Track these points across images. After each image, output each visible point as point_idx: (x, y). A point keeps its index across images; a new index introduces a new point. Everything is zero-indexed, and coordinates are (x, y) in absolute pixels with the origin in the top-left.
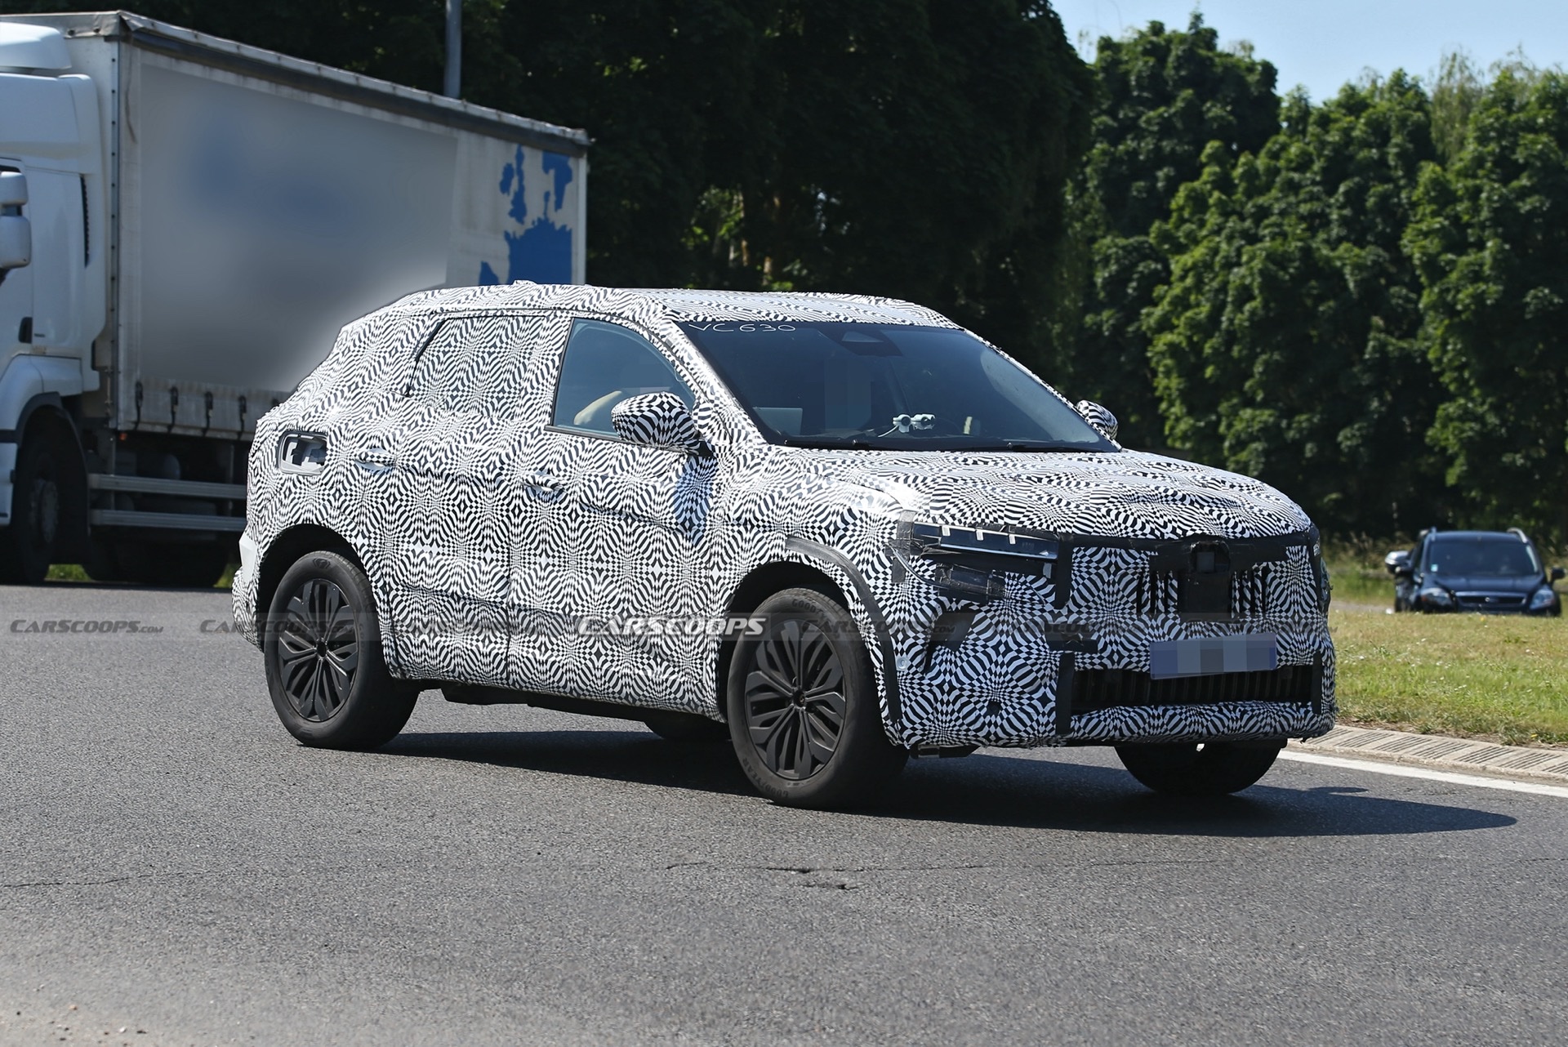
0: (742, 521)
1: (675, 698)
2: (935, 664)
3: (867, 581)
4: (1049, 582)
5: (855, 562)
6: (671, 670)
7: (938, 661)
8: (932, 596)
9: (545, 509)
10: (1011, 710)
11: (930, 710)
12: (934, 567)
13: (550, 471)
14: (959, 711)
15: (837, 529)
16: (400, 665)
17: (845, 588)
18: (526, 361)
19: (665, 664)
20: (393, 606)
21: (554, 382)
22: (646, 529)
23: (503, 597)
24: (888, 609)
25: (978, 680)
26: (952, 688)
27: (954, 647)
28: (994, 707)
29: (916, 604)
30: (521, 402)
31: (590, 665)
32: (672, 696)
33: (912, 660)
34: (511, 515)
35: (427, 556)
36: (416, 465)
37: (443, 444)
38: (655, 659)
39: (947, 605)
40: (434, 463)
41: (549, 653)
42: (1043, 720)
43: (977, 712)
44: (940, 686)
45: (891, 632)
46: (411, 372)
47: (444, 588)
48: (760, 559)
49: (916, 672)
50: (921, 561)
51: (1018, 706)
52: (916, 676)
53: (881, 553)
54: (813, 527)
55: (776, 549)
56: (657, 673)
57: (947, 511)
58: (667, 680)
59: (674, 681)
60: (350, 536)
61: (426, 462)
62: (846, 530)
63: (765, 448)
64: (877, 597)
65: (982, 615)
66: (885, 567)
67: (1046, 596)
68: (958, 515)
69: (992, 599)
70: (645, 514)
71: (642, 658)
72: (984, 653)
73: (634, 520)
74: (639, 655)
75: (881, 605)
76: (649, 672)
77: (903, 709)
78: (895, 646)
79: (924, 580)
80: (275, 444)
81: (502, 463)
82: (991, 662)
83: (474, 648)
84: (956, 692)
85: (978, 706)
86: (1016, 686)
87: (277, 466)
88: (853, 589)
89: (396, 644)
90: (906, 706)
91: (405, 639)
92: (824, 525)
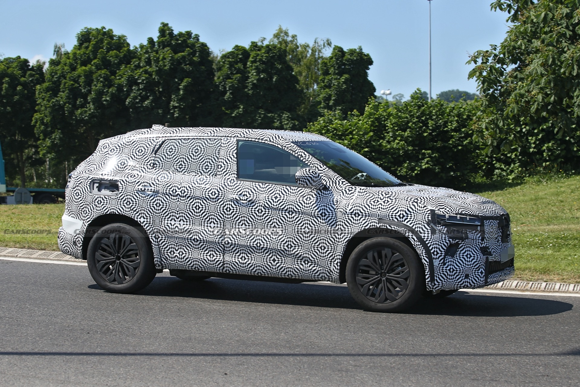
0: (354, 213)
1: (315, 276)
2: (446, 262)
3: (420, 234)
4: (479, 232)
5: (414, 227)
6: (313, 265)
7: (447, 261)
8: (447, 239)
9: (244, 210)
10: (472, 277)
11: (445, 278)
12: (446, 229)
13: (244, 195)
14: (455, 278)
15: (404, 216)
16: (162, 264)
17: (410, 237)
18: (217, 155)
19: (310, 263)
20: (160, 243)
21: (236, 163)
22: (300, 216)
23: (222, 240)
24: (430, 244)
25: (462, 267)
26: (454, 270)
27: (453, 257)
28: (467, 276)
29: (441, 242)
30: (219, 170)
31: (270, 264)
32: (314, 275)
33: (440, 261)
34: (225, 211)
35: (179, 226)
36: (171, 193)
37: (183, 185)
38: (304, 262)
39: (451, 241)
40: (181, 192)
41: (247, 260)
42: (482, 280)
43: (462, 278)
44: (449, 270)
45: (432, 251)
46: (153, 158)
47: (189, 237)
48: (365, 227)
49: (441, 266)
50: (441, 227)
51: (474, 275)
52: (441, 267)
53: (425, 224)
54: (392, 216)
55: (374, 223)
56: (306, 266)
57: (446, 209)
58: (311, 269)
59: (315, 270)
60: (137, 218)
61: (176, 191)
62: (407, 216)
63: (353, 187)
64: (425, 240)
65: (462, 244)
66: (428, 229)
67: (479, 237)
68: (450, 211)
69: (465, 239)
70: (300, 211)
71: (297, 262)
72: (463, 258)
73: (293, 213)
74: (296, 261)
75: (427, 242)
76: (301, 267)
77: (435, 278)
78: (433, 257)
79: (444, 233)
80: (88, 184)
81: (219, 192)
82: (465, 260)
83: (205, 258)
84: (455, 272)
85: (462, 276)
86: (474, 268)
87: (91, 192)
88: (414, 237)
89: (161, 257)
90: (436, 277)
91: (166, 255)
92: (397, 215)
